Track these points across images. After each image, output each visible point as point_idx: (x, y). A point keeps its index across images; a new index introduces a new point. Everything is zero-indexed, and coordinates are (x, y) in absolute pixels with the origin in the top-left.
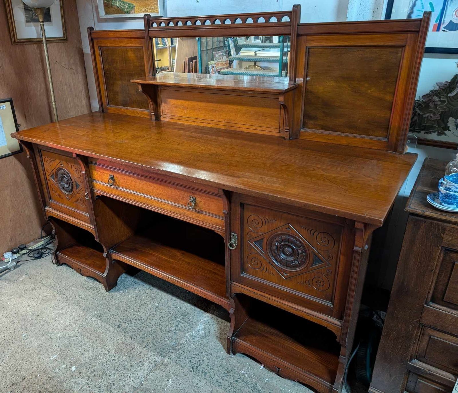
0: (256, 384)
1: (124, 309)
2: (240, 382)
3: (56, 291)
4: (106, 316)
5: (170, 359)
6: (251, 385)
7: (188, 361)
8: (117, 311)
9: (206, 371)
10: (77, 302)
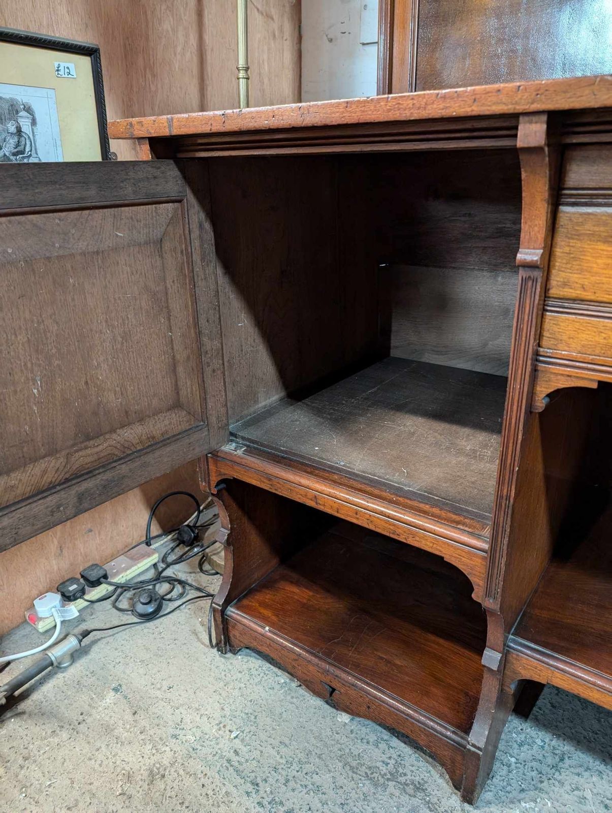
3: (250, 788)
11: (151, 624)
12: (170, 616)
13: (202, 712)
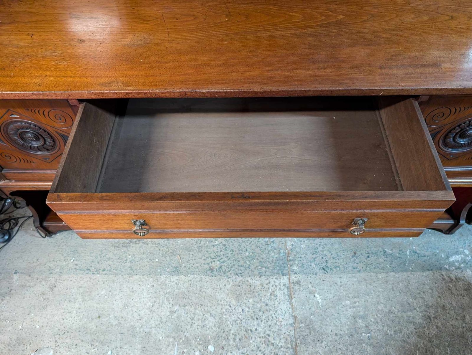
0: (384, 250)
1: (195, 246)
2: (372, 256)
3: (87, 272)
4: (185, 267)
5: (296, 273)
6: (381, 253)
7: (313, 265)
8: (191, 253)
9: (337, 265)
10: (132, 270)
11: (11, 243)
12: (17, 235)
13: (56, 260)
